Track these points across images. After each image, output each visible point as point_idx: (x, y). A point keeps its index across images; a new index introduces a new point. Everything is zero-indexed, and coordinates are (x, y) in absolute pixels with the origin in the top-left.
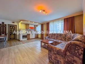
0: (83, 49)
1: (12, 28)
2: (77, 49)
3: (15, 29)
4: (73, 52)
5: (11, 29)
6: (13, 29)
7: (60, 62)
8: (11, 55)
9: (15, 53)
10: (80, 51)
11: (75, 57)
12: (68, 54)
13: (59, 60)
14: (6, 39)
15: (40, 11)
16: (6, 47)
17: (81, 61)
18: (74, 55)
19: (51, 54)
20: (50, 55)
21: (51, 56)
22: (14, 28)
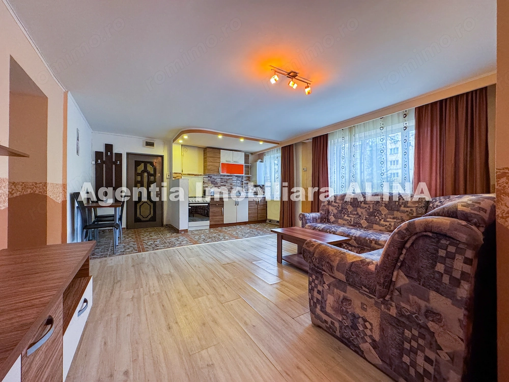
0: (469, 254)
1: (145, 170)
2: (442, 253)
3: (154, 175)
4: (427, 273)
5: (141, 175)
6: (149, 175)
7: (365, 321)
8: (144, 282)
9: (159, 278)
10: (459, 265)
11: (433, 294)
12: (401, 280)
13: (359, 312)
14: (120, 219)
15: (273, 81)
16: (123, 253)
17: (461, 313)
18: (430, 287)
19: (320, 288)
20: (315, 293)
21: (319, 297)
22: (150, 169)
